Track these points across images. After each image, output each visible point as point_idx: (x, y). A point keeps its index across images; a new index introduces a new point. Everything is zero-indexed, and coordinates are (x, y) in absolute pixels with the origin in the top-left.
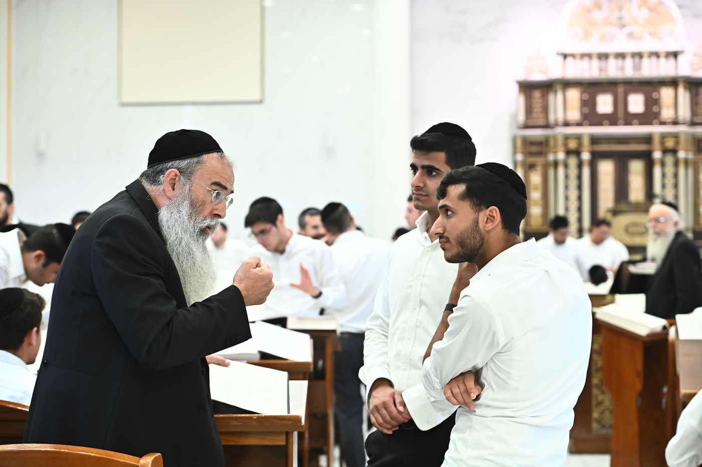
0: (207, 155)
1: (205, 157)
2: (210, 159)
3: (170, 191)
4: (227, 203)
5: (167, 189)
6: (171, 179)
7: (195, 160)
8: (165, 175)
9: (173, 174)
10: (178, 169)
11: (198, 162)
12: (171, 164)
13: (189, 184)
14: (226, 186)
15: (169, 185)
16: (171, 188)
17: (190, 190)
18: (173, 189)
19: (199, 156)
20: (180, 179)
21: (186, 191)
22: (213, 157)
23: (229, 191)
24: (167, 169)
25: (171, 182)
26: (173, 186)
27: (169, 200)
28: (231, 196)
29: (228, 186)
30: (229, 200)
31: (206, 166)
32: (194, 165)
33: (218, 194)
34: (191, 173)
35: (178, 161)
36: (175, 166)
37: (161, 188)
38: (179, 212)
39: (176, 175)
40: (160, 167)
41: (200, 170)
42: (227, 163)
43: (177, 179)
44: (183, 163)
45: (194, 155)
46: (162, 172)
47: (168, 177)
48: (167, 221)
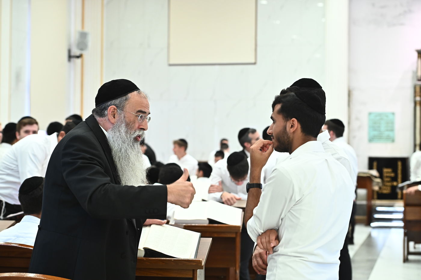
0: (130, 94)
1: (130, 95)
2: (133, 95)
3: (112, 119)
4: (147, 120)
5: (110, 118)
6: (112, 112)
7: (124, 98)
8: (108, 110)
9: (112, 108)
10: (115, 105)
11: (126, 100)
12: (110, 103)
13: (123, 114)
14: (145, 111)
15: (111, 116)
16: (113, 117)
17: (124, 117)
18: (114, 118)
19: (126, 95)
20: (117, 111)
21: (122, 118)
22: (134, 94)
23: (147, 113)
24: (108, 106)
25: (112, 114)
26: (113, 115)
27: (113, 125)
28: (149, 116)
29: (146, 110)
30: (148, 118)
31: (131, 101)
32: (124, 102)
33: (141, 117)
34: (123, 107)
35: (113, 101)
36: (112, 103)
37: (106, 118)
38: (119, 131)
39: (115, 109)
40: (103, 106)
41: (128, 104)
42: (143, 97)
43: (115, 111)
44: (117, 101)
45: (123, 95)
46: (106, 109)
47: (110, 111)
48: (113, 138)
